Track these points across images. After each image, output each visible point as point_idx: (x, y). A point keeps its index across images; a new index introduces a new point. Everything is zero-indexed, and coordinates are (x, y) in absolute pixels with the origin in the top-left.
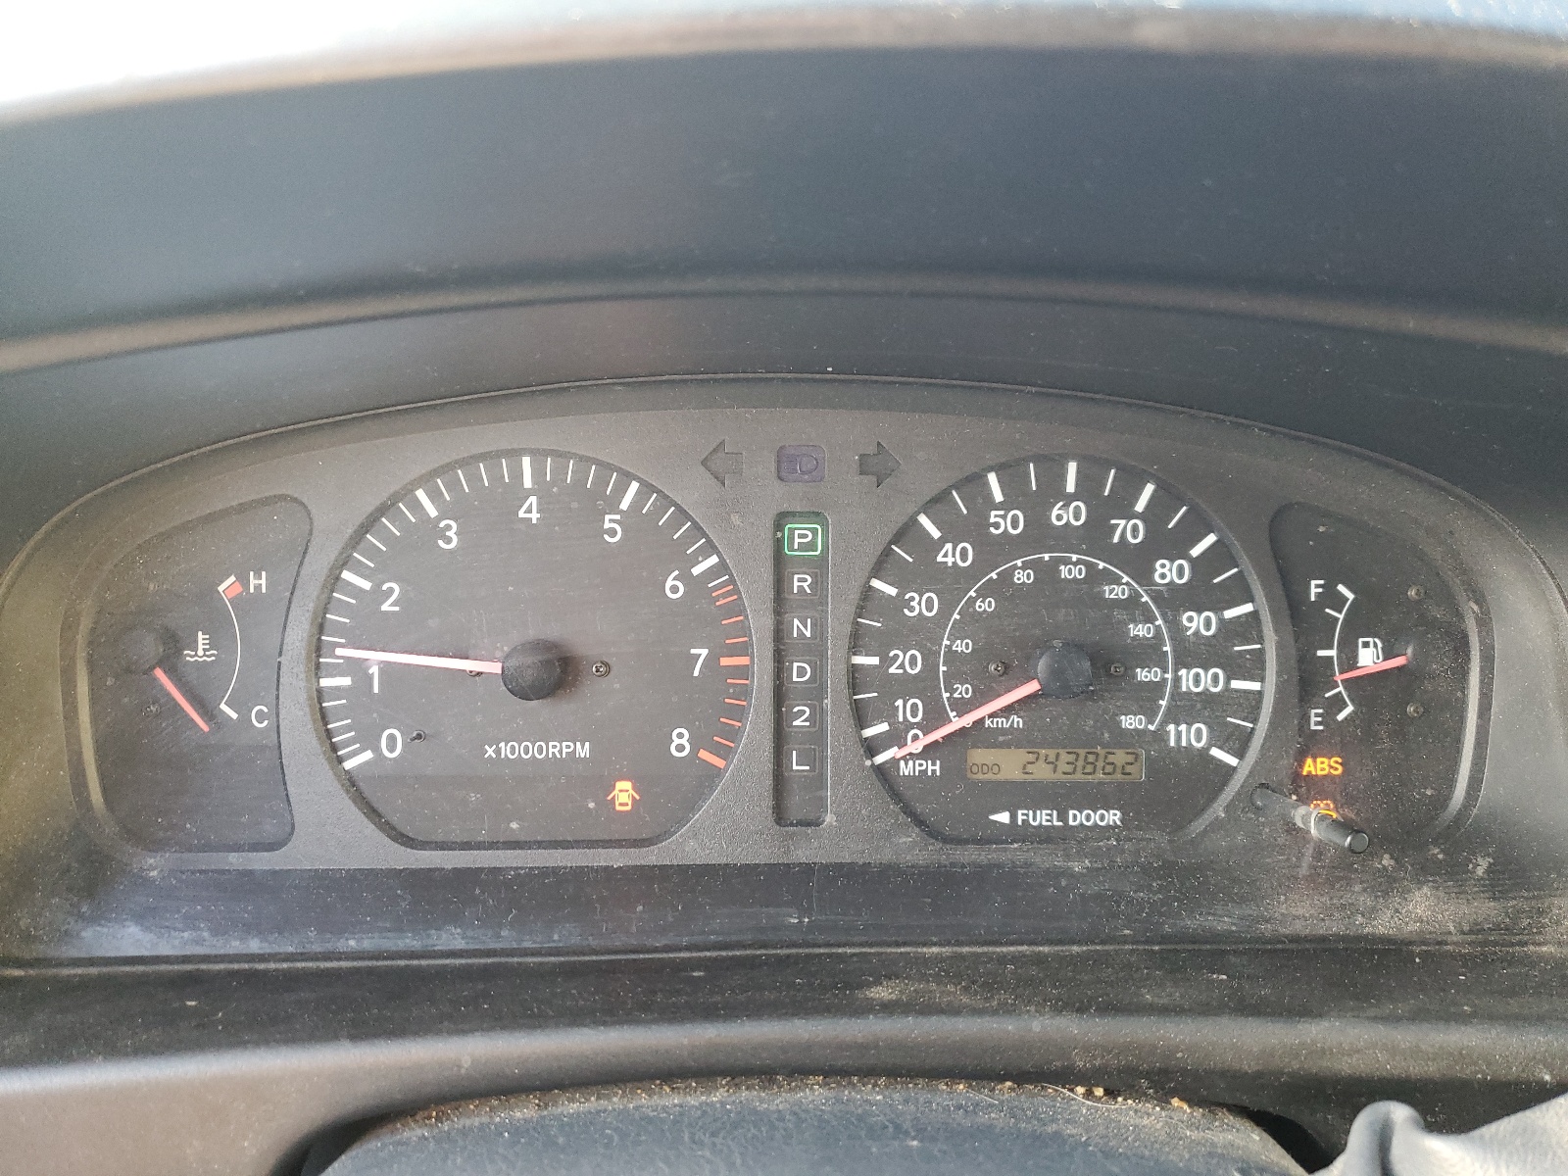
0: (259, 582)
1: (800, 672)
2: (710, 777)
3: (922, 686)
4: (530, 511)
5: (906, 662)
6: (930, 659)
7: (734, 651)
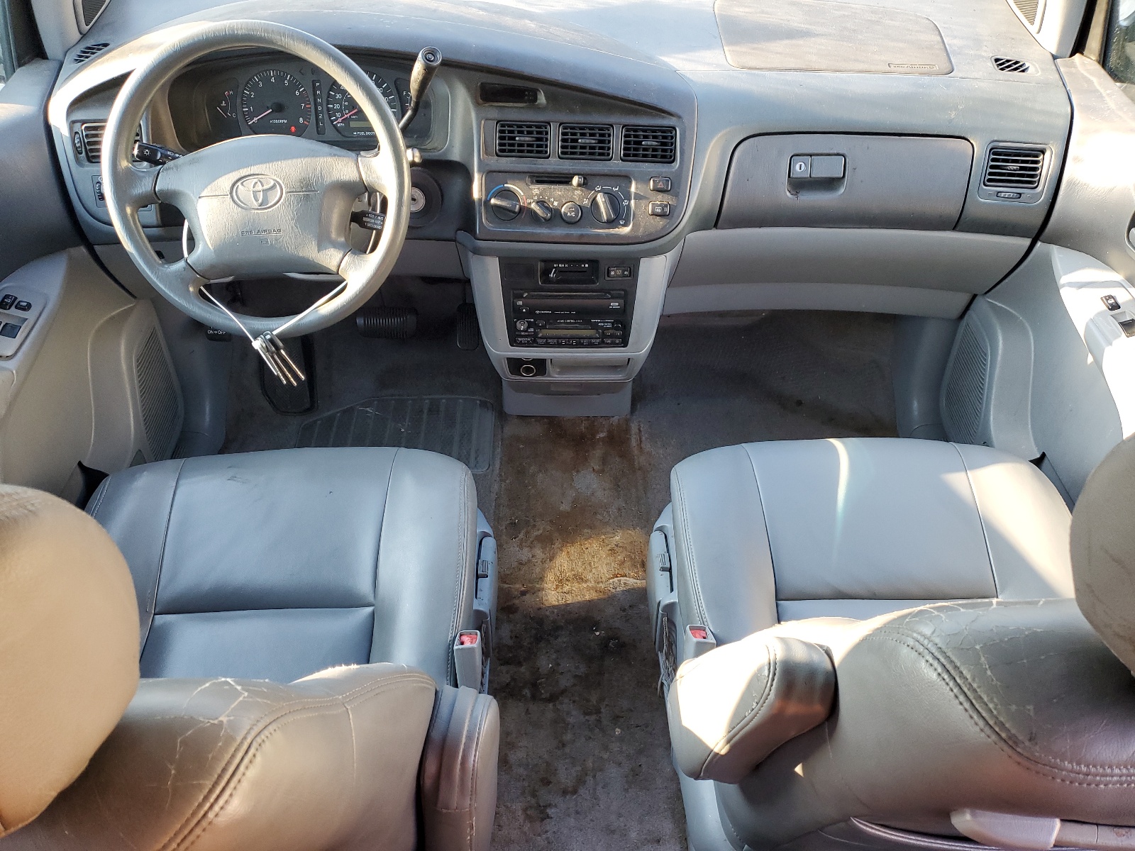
0: (231, 92)
1: (320, 108)
2: (307, 126)
3: (340, 111)
4: (273, 80)
5: (337, 107)
6: (341, 106)
7: (308, 104)
